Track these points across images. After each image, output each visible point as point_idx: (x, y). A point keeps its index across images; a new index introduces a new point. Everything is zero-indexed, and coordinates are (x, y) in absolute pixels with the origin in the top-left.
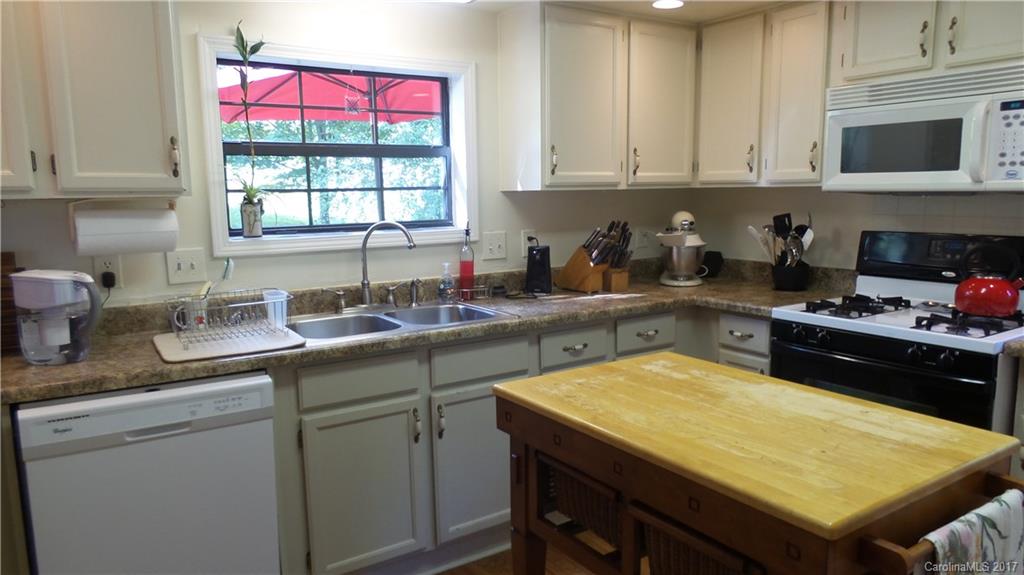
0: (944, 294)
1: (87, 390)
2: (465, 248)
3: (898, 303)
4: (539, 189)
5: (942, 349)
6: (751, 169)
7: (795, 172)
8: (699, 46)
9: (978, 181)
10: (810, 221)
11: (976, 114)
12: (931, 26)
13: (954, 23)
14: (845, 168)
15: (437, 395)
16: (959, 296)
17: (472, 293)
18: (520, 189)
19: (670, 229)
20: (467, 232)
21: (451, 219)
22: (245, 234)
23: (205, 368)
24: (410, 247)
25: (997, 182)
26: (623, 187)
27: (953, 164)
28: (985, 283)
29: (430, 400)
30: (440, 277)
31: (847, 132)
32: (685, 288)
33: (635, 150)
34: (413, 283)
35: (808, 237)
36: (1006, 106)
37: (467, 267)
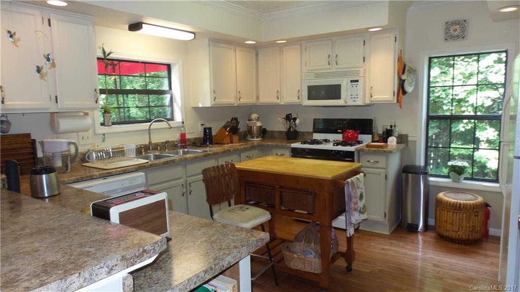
0: (339, 137)
1: (88, 179)
2: (182, 129)
3: (326, 141)
4: (209, 106)
5: (341, 151)
6: (278, 99)
7: (293, 100)
8: (257, 55)
9: (346, 103)
10: (298, 116)
11: (345, 84)
12: (331, 56)
13: (337, 56)
14: (309, 99)
15: (188, 179)
16: (343, 137)
17: (186, 145)
18: (200, 106)
19: (250, 120)
20: (183, 123)
21: (173, 118)
22: (105, 125)
23: (122, 170)
24: (169, 128)
25: (351, 103)
26: (235, 105)
27: (339, 98)
28: (349, 133)
29: (186, 180)
30: (175, 140)
31: (309, 87)
32: (256, 140)
33: (239, 92)
34: (166, 142)
35: (297, 121)
36: (352, 81)
37: (183, 136)
